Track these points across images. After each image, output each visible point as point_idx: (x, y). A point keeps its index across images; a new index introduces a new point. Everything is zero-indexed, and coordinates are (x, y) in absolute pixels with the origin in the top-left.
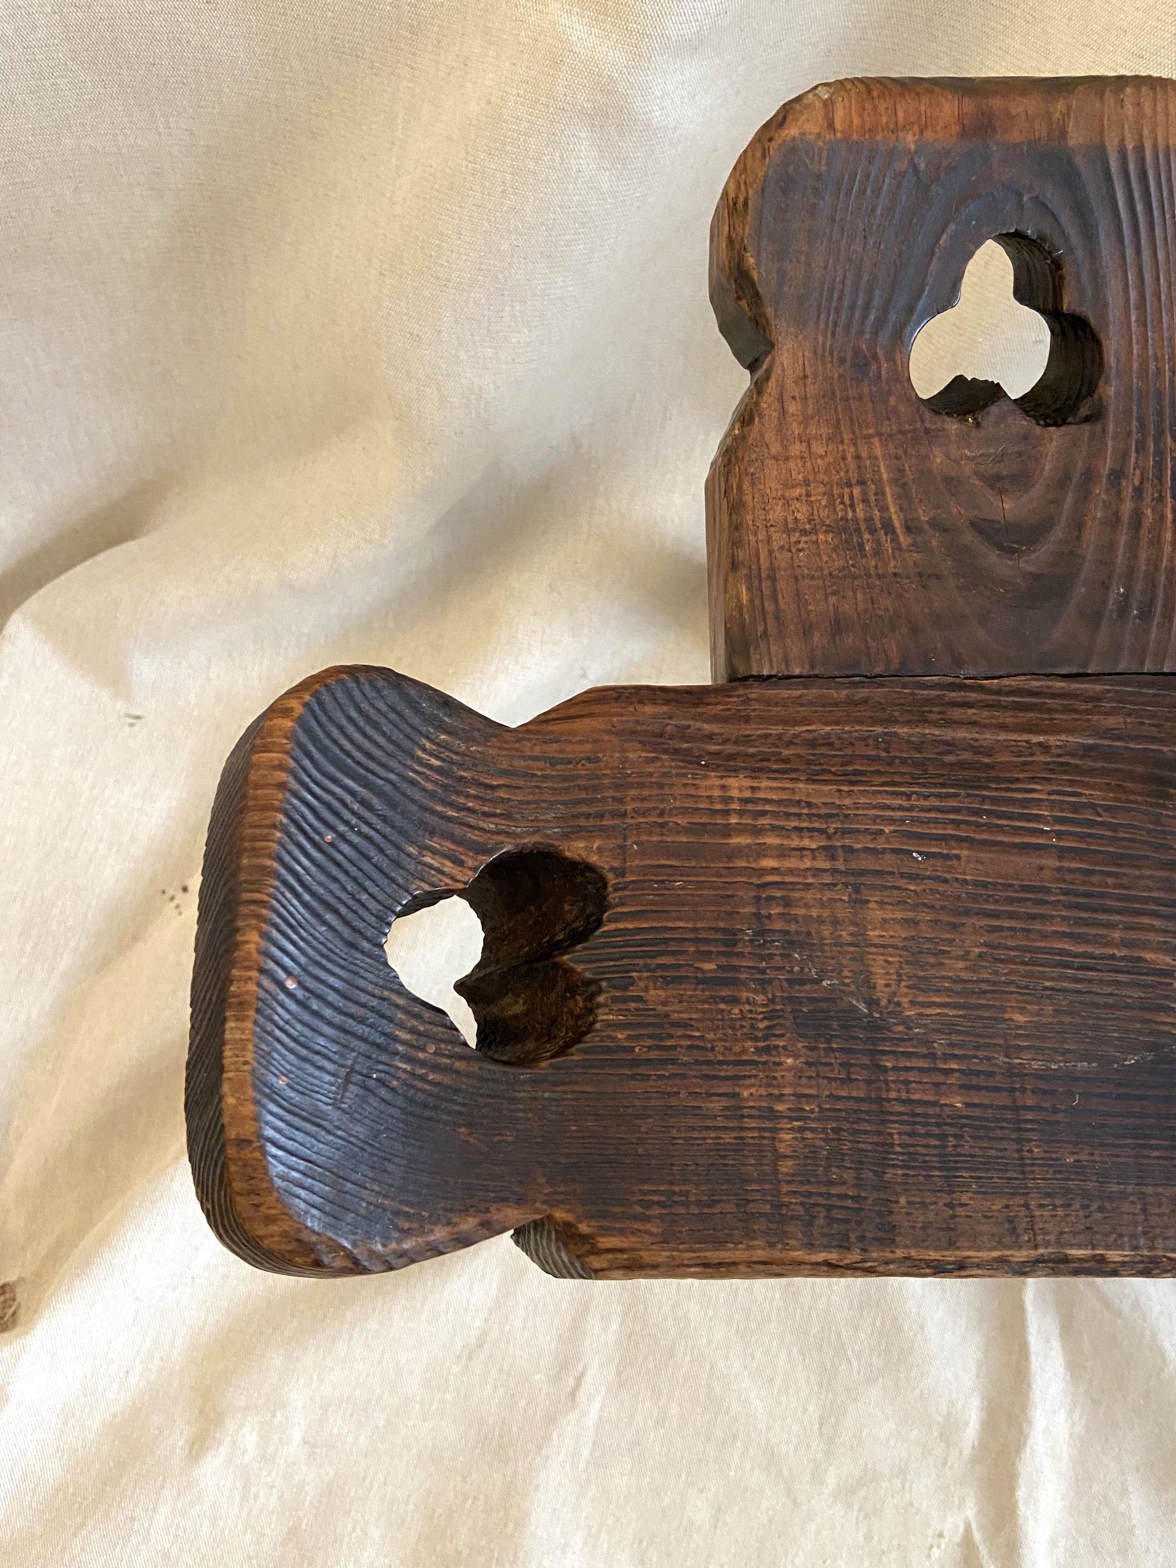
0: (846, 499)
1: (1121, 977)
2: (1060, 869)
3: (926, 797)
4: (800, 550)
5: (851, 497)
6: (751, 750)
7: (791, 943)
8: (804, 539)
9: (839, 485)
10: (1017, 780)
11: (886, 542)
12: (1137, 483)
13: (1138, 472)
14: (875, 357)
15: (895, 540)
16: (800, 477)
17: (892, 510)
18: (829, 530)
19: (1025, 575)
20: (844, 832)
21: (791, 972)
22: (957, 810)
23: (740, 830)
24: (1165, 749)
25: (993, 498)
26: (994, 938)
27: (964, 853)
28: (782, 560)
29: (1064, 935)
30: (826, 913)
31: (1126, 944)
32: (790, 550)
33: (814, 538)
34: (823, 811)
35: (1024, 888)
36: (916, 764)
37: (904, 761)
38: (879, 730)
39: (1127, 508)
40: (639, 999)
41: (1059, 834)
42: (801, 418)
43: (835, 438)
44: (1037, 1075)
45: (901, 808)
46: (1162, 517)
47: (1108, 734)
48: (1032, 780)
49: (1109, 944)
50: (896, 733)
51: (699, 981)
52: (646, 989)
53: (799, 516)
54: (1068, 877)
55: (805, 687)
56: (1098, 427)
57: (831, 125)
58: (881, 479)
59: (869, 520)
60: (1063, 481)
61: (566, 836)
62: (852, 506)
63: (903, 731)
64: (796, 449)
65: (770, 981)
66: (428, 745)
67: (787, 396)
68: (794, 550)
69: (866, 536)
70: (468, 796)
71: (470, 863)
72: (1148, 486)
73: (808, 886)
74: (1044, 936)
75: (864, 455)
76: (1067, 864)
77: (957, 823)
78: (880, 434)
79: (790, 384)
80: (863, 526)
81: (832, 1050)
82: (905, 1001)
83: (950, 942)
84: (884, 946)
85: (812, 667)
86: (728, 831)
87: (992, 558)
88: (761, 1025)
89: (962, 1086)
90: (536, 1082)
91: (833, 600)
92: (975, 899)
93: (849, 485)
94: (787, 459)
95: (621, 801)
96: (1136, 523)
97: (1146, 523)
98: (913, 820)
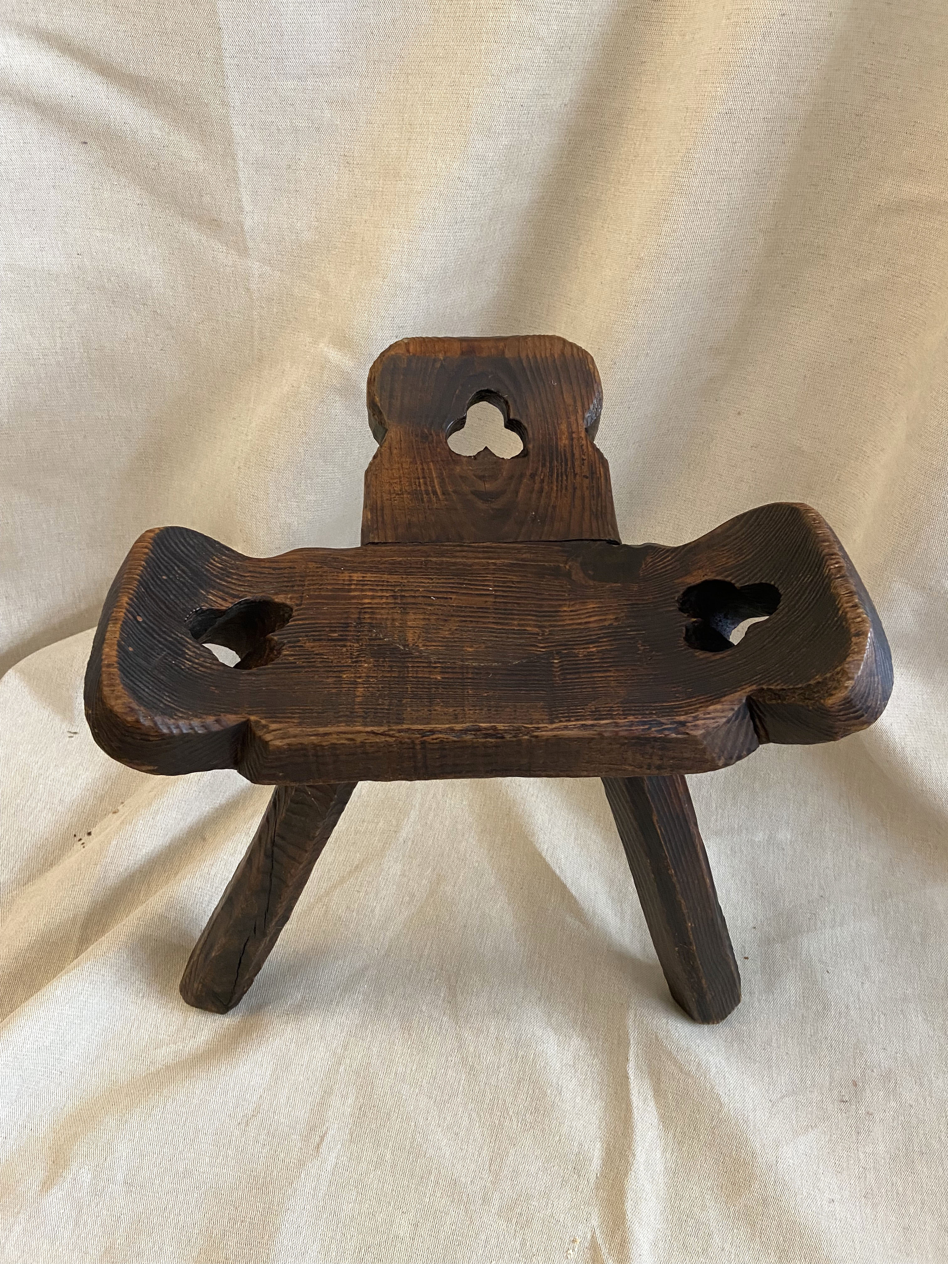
0: (417, 483)
1: (515, 636)
2: (494, 602)
3: (439, 579)
4: (395, 500)
5: (419, 483)
6: (365, 565)
7: (372, 626)
8: (397, 496)
9: (415, 478)
10: (481, 574)
11: (434, 499)
12: (542, 477)
13: (543, 474)
14: (431, 434)
15: (437, 497)
16: (398, 476)
17: (437, 487)
18: (409, 493)
19: (493, 509)
20: (402, 591)
21: (372, 636)
22: (453, 583)
23: (355, 590)
24: (546, 564)
25: (480, 483)
26: (463, 624)
27: (454, 597)
28: (387, 503)
29: (493, 623)
30: (389, 617)
31: (519, 625)
32: (391, 500)
33: (402, 496)
34: (393, 584)
35: (478, 608)
36: (437, 569)
37: (432, 568)
38: (423, 559)
39: (537, 487)
40: (302, 646)
41: (495, 591)
42: (398, 455)
43: (414, 462)
44: (475, 668)
45: (428, 583)
46: (552, 489)
47: (522, 560)
48: (487, 574)
49: (514, 625)
50: (430, 560)
51: (329, 640)
52: (305, 643)
53: (396, 489)
54: (498, 604)
55: (394, 546)
56: (526, 458)
57: (408, 351)
58: (433, 477)
59: (426, 490)
60: (511, 478)
61: (276, 594)
62: (420, 486)
63: (435, 559)
64: (396, 466)
65: (361, 640)
66: (216, 559)
69: (425, 496)
70: (232, 578)
71: (230, 601)
72: (546, 479)
73: (383, 608)
74: (484, 623)
75: (426, 468)
76: (497, 600)
77: (452, 587)
78: (433, 461)
79: (394, 443)
80: (424, 492)
81: (386, 661)
82: (420, 645)
83: (443, 625)
84: (414, 627)
85: (396, 540)
86: (350, 590)
87: (479, 504)
88: (355, 654)
89: (441, 672)
90: (249, 674)
91: (408, 517)
92: (457, 611)
93: (419, 478)
94: (392, 470)
95: (303, 581)
96: (541, 491)
97: (545, 491)
98: (433, 586)
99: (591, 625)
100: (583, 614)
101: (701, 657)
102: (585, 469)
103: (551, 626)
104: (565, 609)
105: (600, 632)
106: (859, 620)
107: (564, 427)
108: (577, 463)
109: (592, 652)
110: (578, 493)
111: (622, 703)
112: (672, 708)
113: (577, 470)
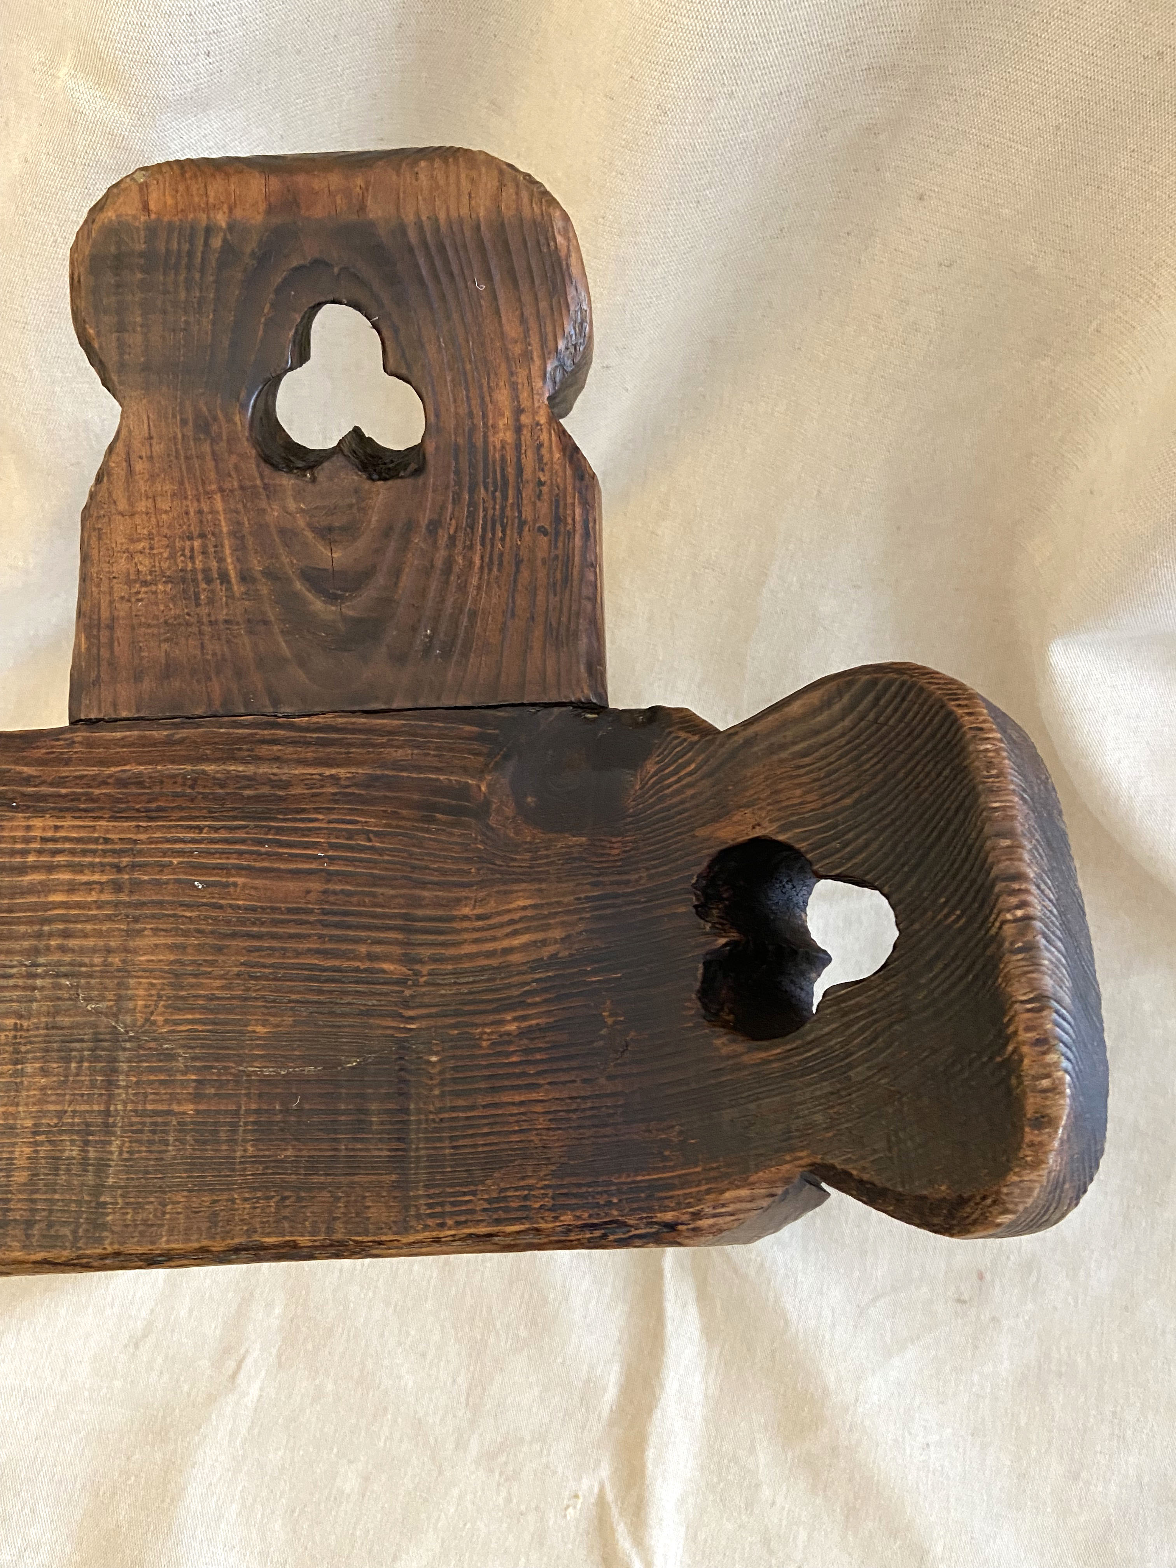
0: (187, 551)
1: (360, 987)
2: (325, 892)
3: (216, 829)
4: (138, 600)
5: (192, 550)
6: (64, 791)
8: (144, 589)
9: (182, 538)
10: (303, 811)
11: (222, 595)
12: (452, 532)
13: (453, 522)
14: (215, 419)
15: (229, 589)
16: (145, 532)
17: (229, 560)
18: (169, 580)
19: (344, 618)
20: (134, 866)
22: (243, 841)
23: (35, 868)
24: (442, 777)
25: (322, 549)
26: (254, 958)
27: (240, 881)
28: (122, 609)
29: (318, 952)
30: (102, 943)
31: (370, 957)
32: (129, 601)
33: (154, 588)
34: (117, 847)
35: (289, 911)
36: (216, 798)
37: (205, 797)
38: (189, 768)
39: (441, 554)
42: (147, 477)
43: (180, 495)
45: (193, 841)
46: (471, 563)
47: (397, 765)
48: (317, 810)
49: (356, 958)
50: (204, 771)
53: (140, 568)
54: (332, 899)
55: (129, 729)
56: (421, 481)
57: (146, 208)
58: (221, 532)
59: (206, 571)
60: (387, 532)
62: (192, 558)
63: (210, 768)
64: (142, 505)
67: (134, 457)
68: (133, 600)
69: (203, 585)
72: (461, 535)
73: (91, 917)
74: (298, 954)
75: (206, 509)
76: (331, 887)
77: (241, 853)
78: (221, 490)
79: (136, 444)
80: (200, 577)
82: (160, 1020)
83: (212, 963)
84: (150, 970)
85: (138, 711)
86: (24, 869)
87: (318, 605)
89: (196, 1095)
91: (165, 646)
92: (242, 922)
93: (190, 538)
94: (132, 515)
96: (448, 569)
97: (456, 569)
98: (201, 852)
99: (515, 958)
100: (502, 925)
101: (724, 1051)
102: (544, 508)
103: (434, 960)
104: (466, 911)
105: (528, 977)
106: (1045, 1083)
107: (503, 396)
108: (528, 492)
109: (509, 1034)
110: (525, 574)
111: (553, 1174)
112: (653, 1187)
113: (527, 513)
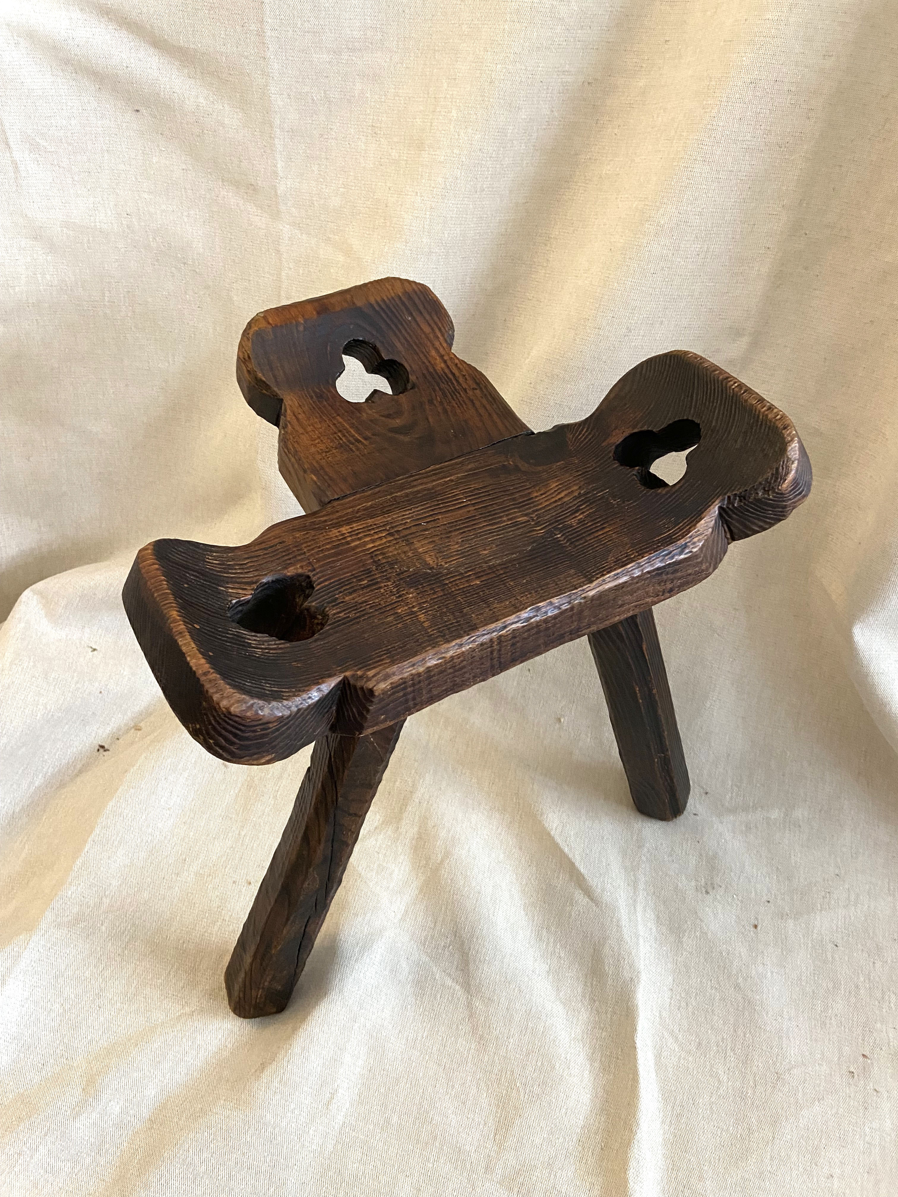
0: (338, 438)
1: (513, 529)
2: (475, 509)
3: (417, 508)
4: (328, 458)
5: (339, 436)
7: (391, 565)
9: (332, 434)
10: (447, 492)
11: (360, 446)
12: (439, 401)
13: (437, 397)
15: (363, 443)
17: (356, 435)
18: (336, 448)
19: (415, 438)
20: (393, 527)
21: (396, 571)
22: (430, 507)
23: (353, 541)
24: (492, 467)
25: (391, 421)
26: (464, 535)
27: (440, 517)
28: (323, 462)
29: (488, 525)
30: (400, 551)
31: (509, 520)
32: (324, 459)
33: (331, 452)
34: (381, 525)
35: (466, 518)
36: (408, 500)
37: (403, 502)
38: (389, 497)
39: (440, 409)
40: (342, 602)
41: (470, 500)
42: (306, 419)
43: (322, 421)
44: (500, 565)
45: (410, 513)
46: (453, 407)
47: (470, 470)
48: (452, 490)
49: (504, 521)
50: (396, 496)
51: (363, 588)
52: (344, 598)
53: (322, 448)
54: (479, 510)
55: (355, 495)
56: (416, 389)
57: (268, 323)
59: (349, 441)
62: (340, 439)
63: (398, 494)
64: (309, 429)
65: (390, 577)
66: (210, 557)
67: (296, 414)
68: (326, 458)
69: (351, 446)
70: (236, 569)
71: (249, 588)
72: (443, 400)
73: (389, 547)
74: (480, 528)
75: (336, 422)
77: (432, 510)
78: (338, 415)
79: (295, 410)
80: (348, 444)
81: (425, 586)
82: (443, 563)
83: (449, 542)
84: (426, 552)
85: (353, 490)
86: (348, 543)
87: (401, 438)
88: (394, 590)
89: (476, 578)
90: (316, 641)
91: (349, 468)
92: (451, 527)
93: (335, 433)
95: (301, 550)
96: (445, 411)
97: (449, 410)
98: (416, 515)
99: (566, 499)
100: (553, 493)
101: (664, 492)
102: (470, 382)
103: (534, 511)
104: (536, 494)
105: (576, 502)
106: (779, 417)
107: (433, 353)
108: (461, 380)
109: (581, 519)
110: (477, 404)
111: (631, 547)
112: (669, 536)
113: (465, 386)
